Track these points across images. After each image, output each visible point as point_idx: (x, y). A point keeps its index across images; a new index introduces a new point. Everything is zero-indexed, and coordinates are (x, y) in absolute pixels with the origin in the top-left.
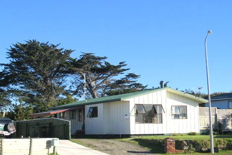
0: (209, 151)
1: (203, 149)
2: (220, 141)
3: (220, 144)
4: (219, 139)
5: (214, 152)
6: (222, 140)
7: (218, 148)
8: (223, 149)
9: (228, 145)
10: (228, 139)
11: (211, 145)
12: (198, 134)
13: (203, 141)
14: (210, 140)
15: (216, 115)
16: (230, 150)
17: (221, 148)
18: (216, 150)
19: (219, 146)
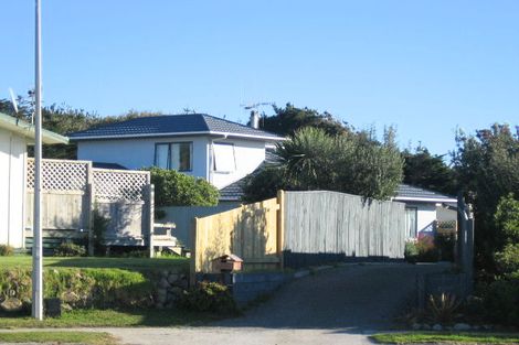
0: (26, 311)
1: (7, 305)
2: (68, 277)
3: (68, 287)
4: (66, 270)
5: (46, 313)
6: (77, 272)
7: (58, 302)
8: (79, 306)
9: (97, 290)
10: (98, 271)
11: (35, 290)
12: (20, 252)
13: (7, 274)
14: (33, 274)
15: (87, 189)
16: (102, 309)
17: (70, 303)
18: (52, 308)
19: (63, 296)
